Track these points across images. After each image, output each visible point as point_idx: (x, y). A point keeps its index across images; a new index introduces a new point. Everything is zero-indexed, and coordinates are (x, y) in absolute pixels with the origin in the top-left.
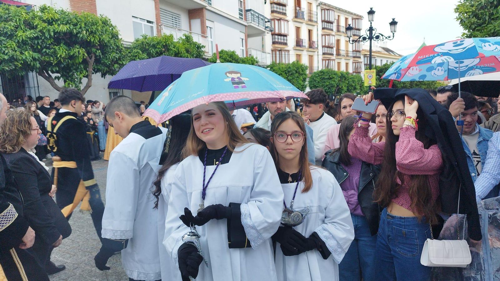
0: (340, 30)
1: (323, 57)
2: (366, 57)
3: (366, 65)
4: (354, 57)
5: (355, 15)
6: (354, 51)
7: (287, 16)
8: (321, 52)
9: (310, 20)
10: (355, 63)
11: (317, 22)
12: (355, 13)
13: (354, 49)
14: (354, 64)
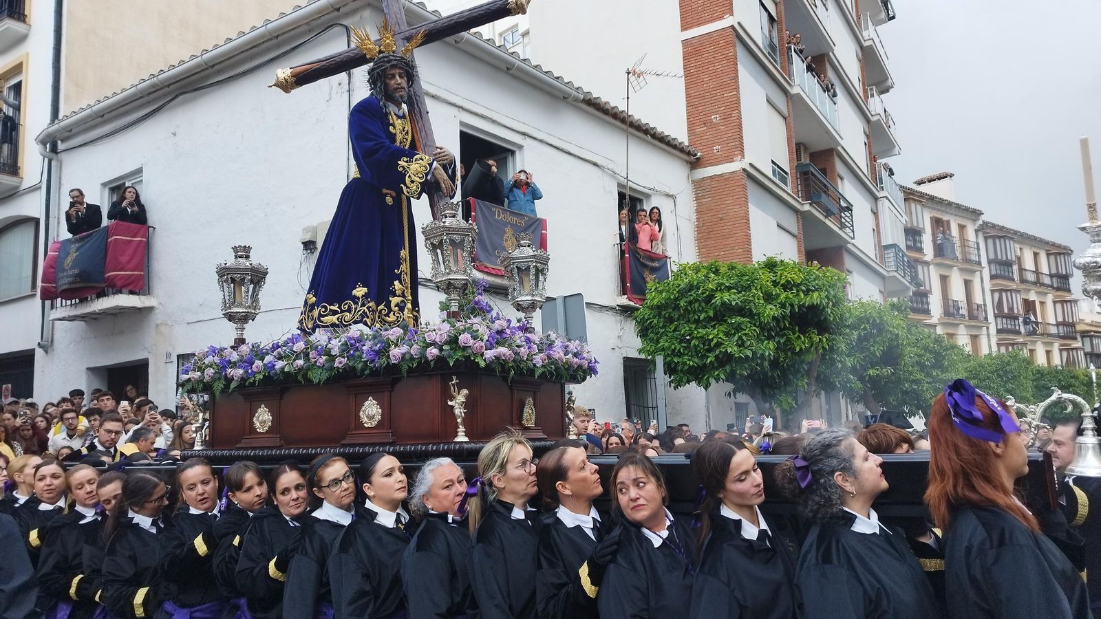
0: (1024, 277)
1: (1000, 340)
2: (1087, 336)
3: (1088, 356)
4: (1063, 338)
5: (1054, 245)
6: (1061, 325)
7: (925, 253)
8: (993, 330)
9: (967, 260)
10: (1067, 350)
11: (979, 263)
12: (1054, 241)
13: (1060, 319)
14: (1065, 354)
